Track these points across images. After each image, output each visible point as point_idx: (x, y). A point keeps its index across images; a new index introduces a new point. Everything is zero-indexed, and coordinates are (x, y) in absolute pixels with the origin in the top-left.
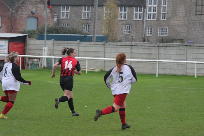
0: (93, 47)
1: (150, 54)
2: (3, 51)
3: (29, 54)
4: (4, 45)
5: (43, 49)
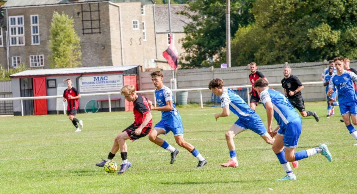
0: (233, 73)
1: (314, 75)
2: (116, 88)
3: (143, 89)
4: (118, 81)
5: (171, 81)
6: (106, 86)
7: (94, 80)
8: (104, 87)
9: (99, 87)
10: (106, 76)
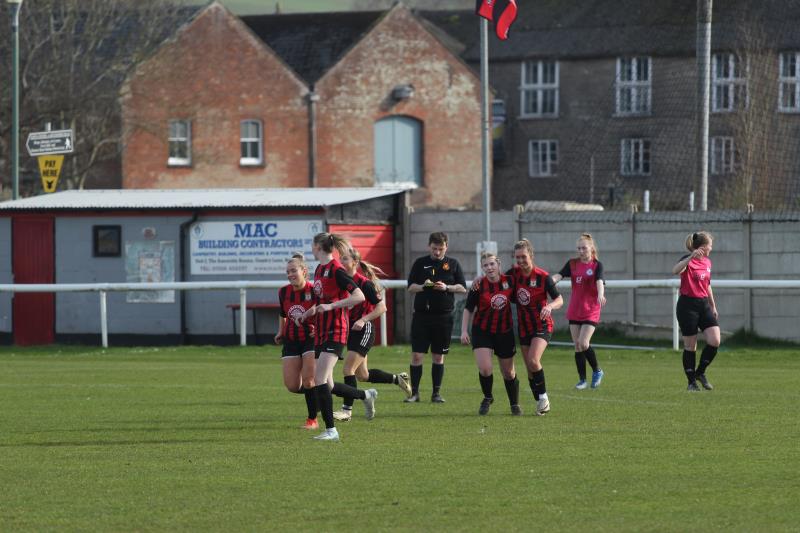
5: (479, 249)
6: (270, 257)
7: (237, 236)
8: (266, 261)
9: (251, 261)
10: (274, 222)
